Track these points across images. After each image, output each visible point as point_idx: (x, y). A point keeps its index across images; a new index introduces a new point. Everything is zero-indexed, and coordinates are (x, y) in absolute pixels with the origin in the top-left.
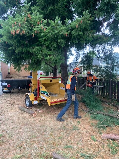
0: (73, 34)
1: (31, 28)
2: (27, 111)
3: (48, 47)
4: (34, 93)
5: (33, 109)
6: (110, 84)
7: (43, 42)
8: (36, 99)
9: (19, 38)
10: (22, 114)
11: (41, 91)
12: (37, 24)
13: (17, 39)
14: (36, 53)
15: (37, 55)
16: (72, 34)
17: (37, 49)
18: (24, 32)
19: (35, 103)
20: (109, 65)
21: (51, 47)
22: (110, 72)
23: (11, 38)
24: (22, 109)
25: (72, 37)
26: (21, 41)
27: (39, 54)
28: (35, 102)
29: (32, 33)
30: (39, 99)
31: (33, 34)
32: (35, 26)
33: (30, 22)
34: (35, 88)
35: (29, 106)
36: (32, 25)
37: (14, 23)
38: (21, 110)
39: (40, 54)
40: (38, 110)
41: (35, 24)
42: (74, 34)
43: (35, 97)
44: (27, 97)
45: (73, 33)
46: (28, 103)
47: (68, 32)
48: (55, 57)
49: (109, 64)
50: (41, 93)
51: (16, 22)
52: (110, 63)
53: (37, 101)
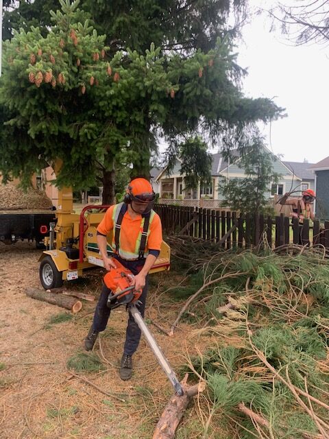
0: (188, 93)
1: (75, 69)
2: (53, 300)
3: (120, 126)
4: (67, 250)
5: (66, 293)
6: (258, 223)
7: (111, 112)
8: (73, 266)
9: (43, 96)
10: (39, 307)
11: (90, 244)
12: (92, 58)
13: (36, 97)
14: (89, 138)
15: (92, 144)
16: (184, 91)
17: (92, 129)
18: (62, 79)
19: (70, 278)
20: (253, 177)
21: (130, 125)
22: (256, 194)
23: (18, 94)
24: (36, 294)
25: (185, 101)
26: (47, 102)
27: (97, 142)
28: (71, 276)
29: (80, 82)
30: (81, 266)
31: (81, 87)
32: (88, 66)
33: (75, 54)
34: (67, 237)
35: (53, 286)
36: (79, 62)
37: (36, 52)
38: (32, 298)
39: (100, 144)
40: (81, 295)
41: (86, 60)
42: (190, 92)
43: (71, 260)
44: (46, 262)
45: (188, 90)
46: (47, 279)
47: (176, 87)
48: (140, 151)
49: (253, 173)
50: (89, 249)
51: (40, 51)
52: (256, 171)
53: (77, 272)
